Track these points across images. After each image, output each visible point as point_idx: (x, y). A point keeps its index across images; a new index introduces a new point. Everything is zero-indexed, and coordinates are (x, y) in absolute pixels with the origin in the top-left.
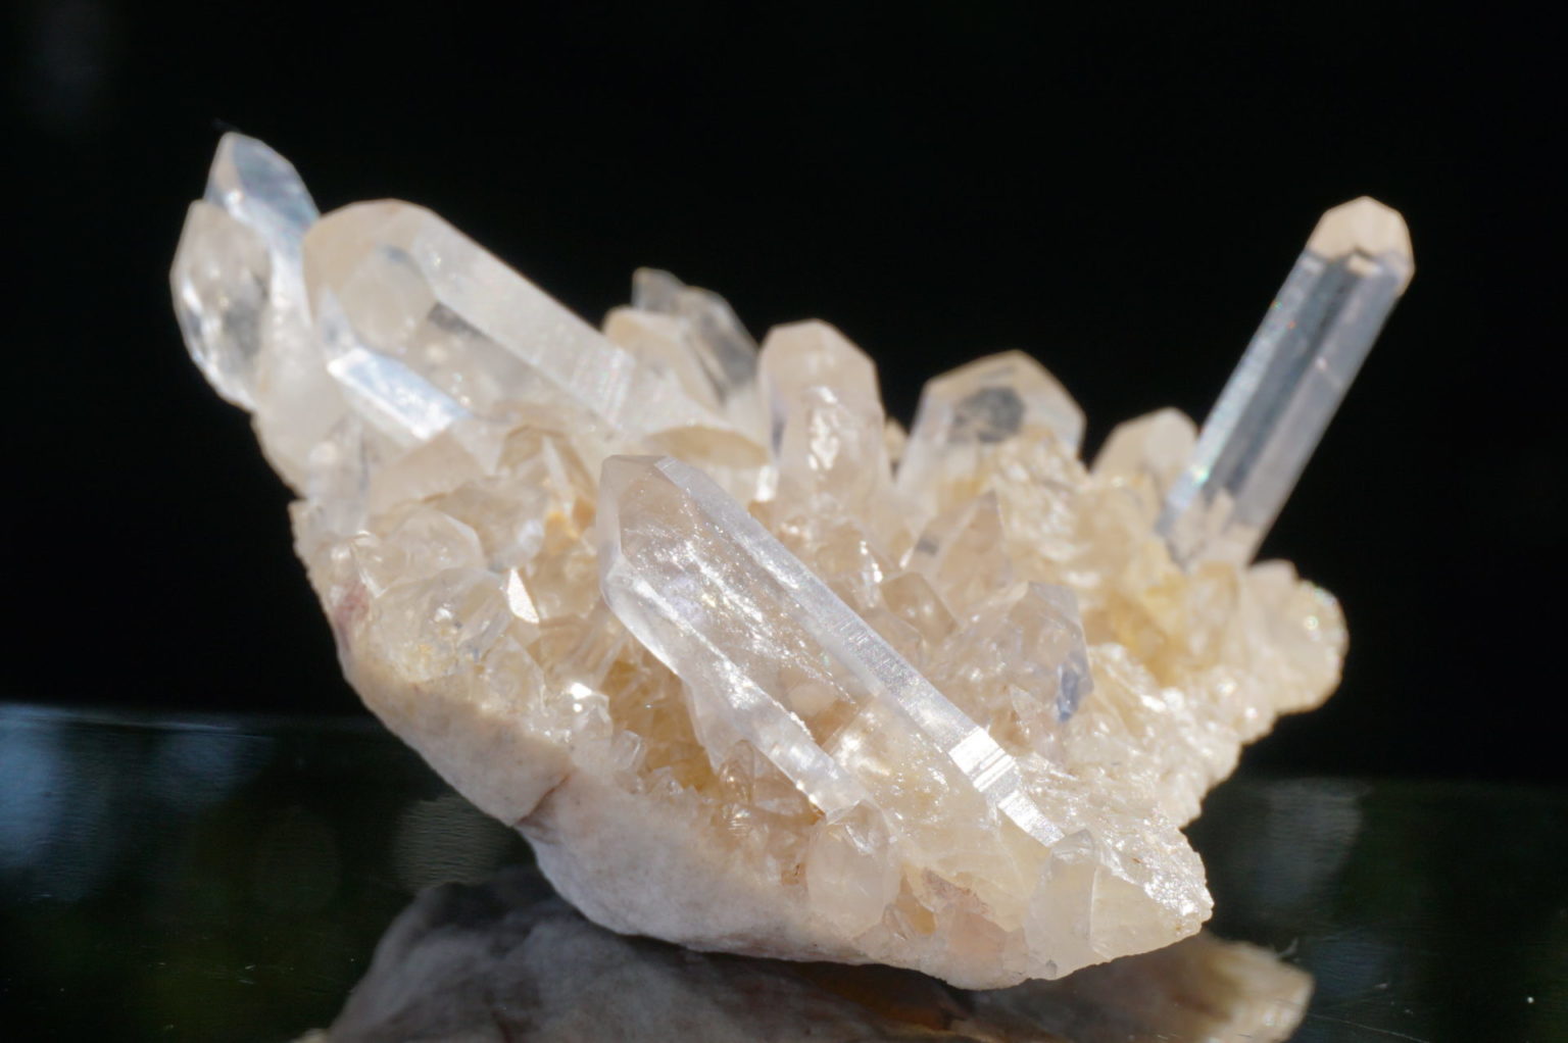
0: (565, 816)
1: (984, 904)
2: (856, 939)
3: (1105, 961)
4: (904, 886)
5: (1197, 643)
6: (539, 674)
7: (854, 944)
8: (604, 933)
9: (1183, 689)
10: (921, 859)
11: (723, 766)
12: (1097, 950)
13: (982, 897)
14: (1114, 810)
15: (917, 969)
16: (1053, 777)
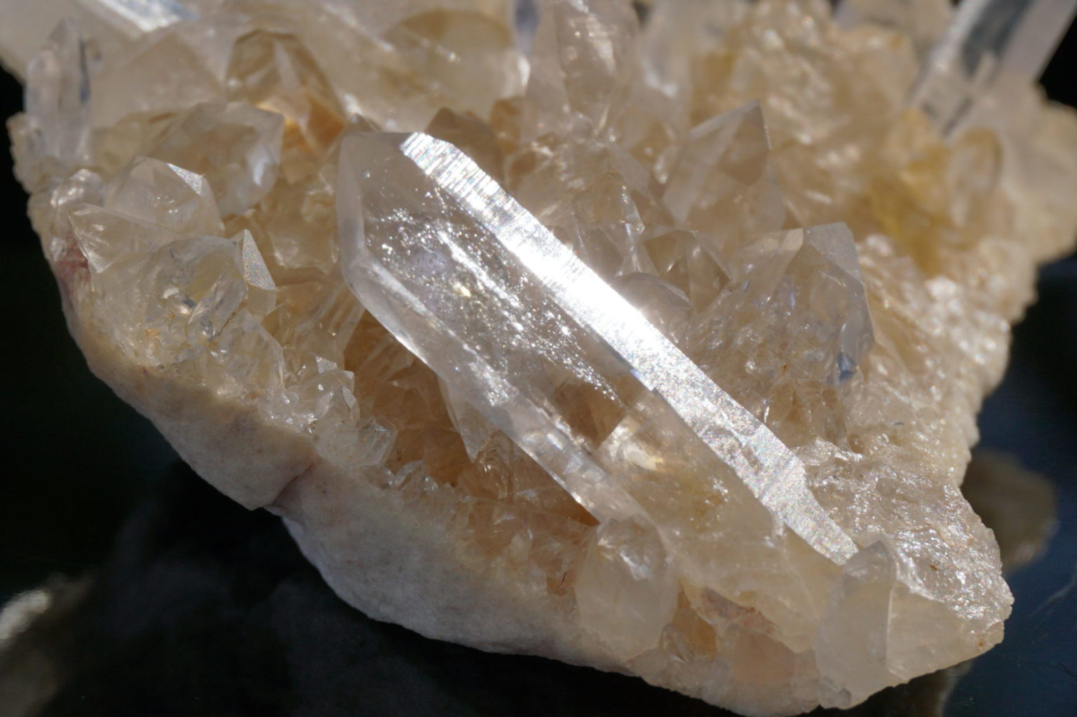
0: (309, 502)
1: (770, 622)
2: (631, 661)
3: (903, 682)
4: (682, 601)
5: (958, 212)
6: (277, 348)
7: (628, 666)
8: (357, 615)
9: (951, 277)
10: (699, 577)
11: (480, 454)
12: (893, 671)
13: (767, 615)
14: (904, 498)
15: (698, 697)
16: (839, 462)
